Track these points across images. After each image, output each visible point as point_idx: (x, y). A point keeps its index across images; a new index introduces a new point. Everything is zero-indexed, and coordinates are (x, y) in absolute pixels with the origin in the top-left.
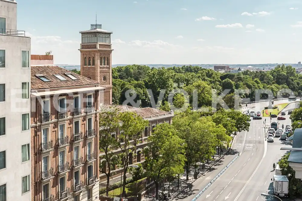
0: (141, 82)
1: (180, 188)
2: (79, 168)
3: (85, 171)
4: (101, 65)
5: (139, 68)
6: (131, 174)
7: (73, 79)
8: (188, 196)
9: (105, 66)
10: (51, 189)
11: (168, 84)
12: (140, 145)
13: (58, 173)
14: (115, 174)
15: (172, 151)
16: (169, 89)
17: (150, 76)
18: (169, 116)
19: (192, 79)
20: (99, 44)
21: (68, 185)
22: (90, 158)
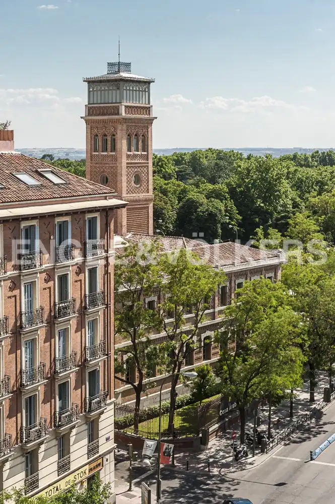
0: (221, 186)
1: (294, 420)
2: (68, 376)
3: (83, 383)
4: (129, 150)
5: (220, 155)
6: (187, 386)
7: (55, 183)
8: (311, 436)
9: (139, 153)
10: (6, 420)
11: (279, 191)
12: (209, 324)
13: (21, 386)
14: (153, 387)
15: (273, 339)
16: (282, 202)
17: (240, 173)
18: (275, 261)
19: (331, 180)
20: (125, 106)
21: (43, 411)
22: (93, 354)
